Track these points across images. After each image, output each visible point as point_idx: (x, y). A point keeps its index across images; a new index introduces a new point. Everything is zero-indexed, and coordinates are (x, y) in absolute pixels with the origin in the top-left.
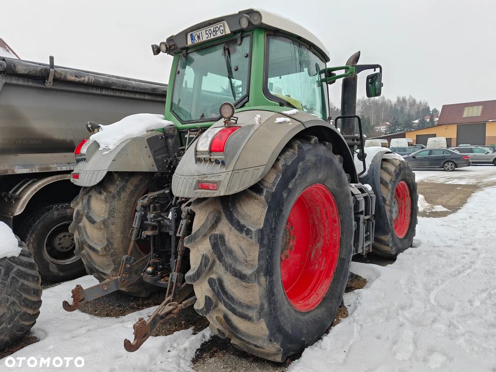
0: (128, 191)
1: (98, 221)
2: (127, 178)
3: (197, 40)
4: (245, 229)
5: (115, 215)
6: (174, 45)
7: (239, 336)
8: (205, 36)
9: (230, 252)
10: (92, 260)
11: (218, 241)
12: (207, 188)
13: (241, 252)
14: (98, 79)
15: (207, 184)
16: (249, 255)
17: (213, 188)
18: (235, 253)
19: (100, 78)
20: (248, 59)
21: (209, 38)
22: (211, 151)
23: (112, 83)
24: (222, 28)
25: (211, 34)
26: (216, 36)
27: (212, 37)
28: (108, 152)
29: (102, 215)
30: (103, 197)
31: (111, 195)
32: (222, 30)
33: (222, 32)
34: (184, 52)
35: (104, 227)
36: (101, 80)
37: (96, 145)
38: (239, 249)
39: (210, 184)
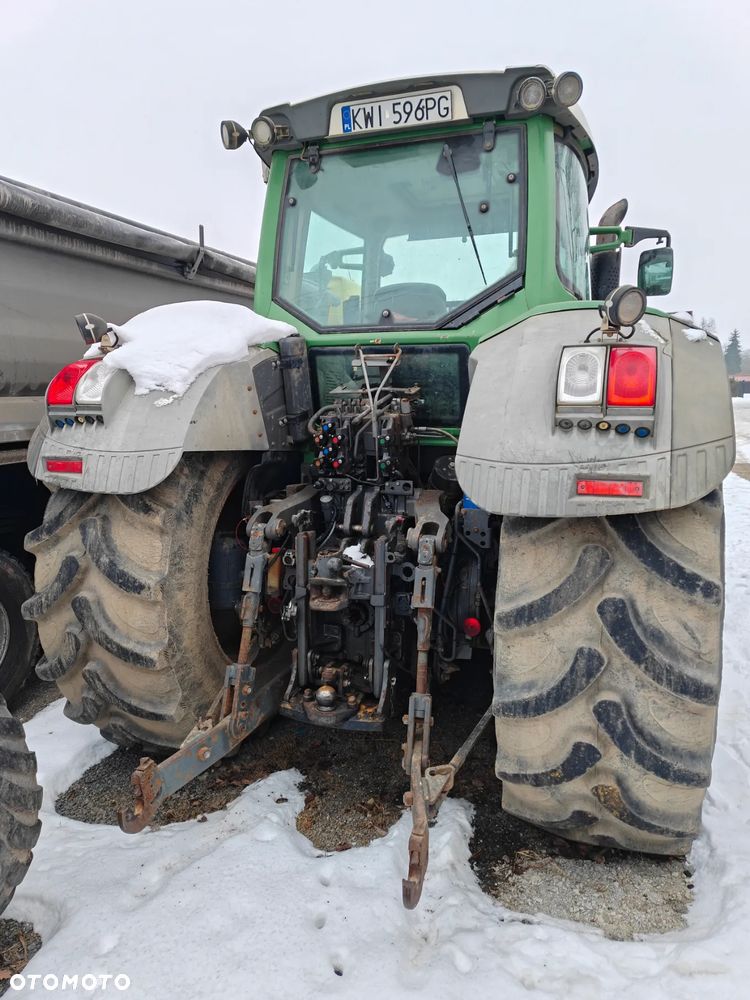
0: (205, 500)
1: (151, 583)
2: (202, 468)
3: (363, 124)
4: (701, 583)
5: (185, 563)
6: (284, 129)
7: (647, 819)
8: (387, 117)
9: (658, 637)
10: (117, 685)
11: (627, 615)
12: (611, 493)
13: (686, 636)
14: (20, 195)
15: (608, 483)
16: (706, 641)
17: (630, 491)
18: (672, 639)
19: (25, 193)
20: (516, 188)
21: (402, 124)
22: (607, 402)
23: (52, 211)
24: (444, 103)
25: (409, 114)
26: (424, 121)
27: (412, 122)
28: (171, 400)
29: (155, 568)
30: (157, 520)
31: (174, 512)
32: (447, 109)
33: (443, 112)
34: (312, 150)
35: (163, 597)
36: (27, 199)
37: (126, 378)
38: (682, 629)
39: (619, 483)
